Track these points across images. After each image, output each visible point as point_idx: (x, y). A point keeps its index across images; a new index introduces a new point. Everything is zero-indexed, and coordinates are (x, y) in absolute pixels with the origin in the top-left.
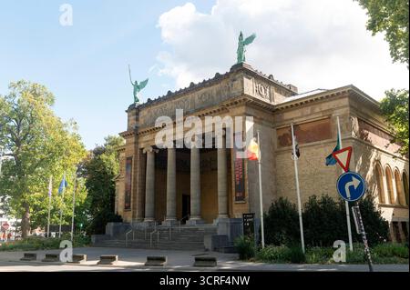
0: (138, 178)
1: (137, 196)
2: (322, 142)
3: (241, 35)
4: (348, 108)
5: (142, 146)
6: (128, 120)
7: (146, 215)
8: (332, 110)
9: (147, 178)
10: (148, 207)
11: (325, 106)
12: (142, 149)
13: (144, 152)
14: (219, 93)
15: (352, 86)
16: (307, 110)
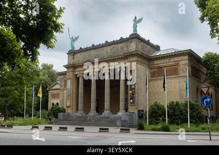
0: (74, 90)
1: (74, 99)
2: (173, 76)
3: (135, 18)
4: (188, 61)
5: (77, 73)
6: (68, 59)
7: (79, 109)
8: (179, 61)
9: (80, 90)
10: (81, 105)
11: (176, 59)
12: (76, 75)
13: (78, 76)
14: (122, 48)
15: (191, 50)
16: (167, 60)
